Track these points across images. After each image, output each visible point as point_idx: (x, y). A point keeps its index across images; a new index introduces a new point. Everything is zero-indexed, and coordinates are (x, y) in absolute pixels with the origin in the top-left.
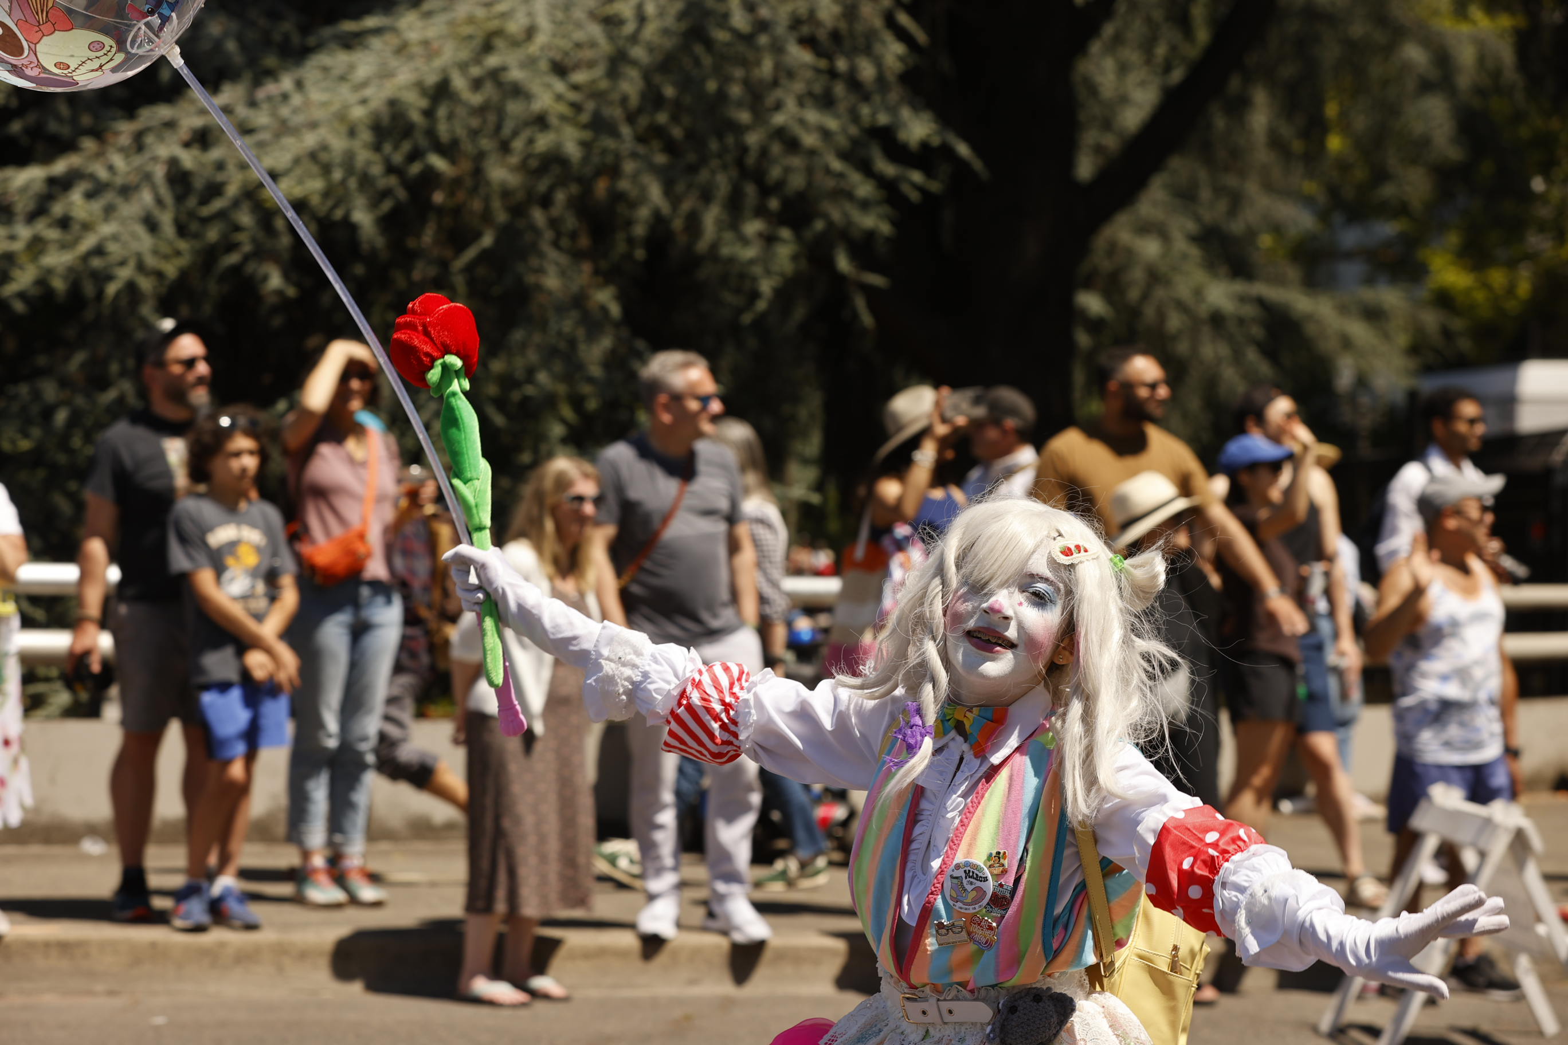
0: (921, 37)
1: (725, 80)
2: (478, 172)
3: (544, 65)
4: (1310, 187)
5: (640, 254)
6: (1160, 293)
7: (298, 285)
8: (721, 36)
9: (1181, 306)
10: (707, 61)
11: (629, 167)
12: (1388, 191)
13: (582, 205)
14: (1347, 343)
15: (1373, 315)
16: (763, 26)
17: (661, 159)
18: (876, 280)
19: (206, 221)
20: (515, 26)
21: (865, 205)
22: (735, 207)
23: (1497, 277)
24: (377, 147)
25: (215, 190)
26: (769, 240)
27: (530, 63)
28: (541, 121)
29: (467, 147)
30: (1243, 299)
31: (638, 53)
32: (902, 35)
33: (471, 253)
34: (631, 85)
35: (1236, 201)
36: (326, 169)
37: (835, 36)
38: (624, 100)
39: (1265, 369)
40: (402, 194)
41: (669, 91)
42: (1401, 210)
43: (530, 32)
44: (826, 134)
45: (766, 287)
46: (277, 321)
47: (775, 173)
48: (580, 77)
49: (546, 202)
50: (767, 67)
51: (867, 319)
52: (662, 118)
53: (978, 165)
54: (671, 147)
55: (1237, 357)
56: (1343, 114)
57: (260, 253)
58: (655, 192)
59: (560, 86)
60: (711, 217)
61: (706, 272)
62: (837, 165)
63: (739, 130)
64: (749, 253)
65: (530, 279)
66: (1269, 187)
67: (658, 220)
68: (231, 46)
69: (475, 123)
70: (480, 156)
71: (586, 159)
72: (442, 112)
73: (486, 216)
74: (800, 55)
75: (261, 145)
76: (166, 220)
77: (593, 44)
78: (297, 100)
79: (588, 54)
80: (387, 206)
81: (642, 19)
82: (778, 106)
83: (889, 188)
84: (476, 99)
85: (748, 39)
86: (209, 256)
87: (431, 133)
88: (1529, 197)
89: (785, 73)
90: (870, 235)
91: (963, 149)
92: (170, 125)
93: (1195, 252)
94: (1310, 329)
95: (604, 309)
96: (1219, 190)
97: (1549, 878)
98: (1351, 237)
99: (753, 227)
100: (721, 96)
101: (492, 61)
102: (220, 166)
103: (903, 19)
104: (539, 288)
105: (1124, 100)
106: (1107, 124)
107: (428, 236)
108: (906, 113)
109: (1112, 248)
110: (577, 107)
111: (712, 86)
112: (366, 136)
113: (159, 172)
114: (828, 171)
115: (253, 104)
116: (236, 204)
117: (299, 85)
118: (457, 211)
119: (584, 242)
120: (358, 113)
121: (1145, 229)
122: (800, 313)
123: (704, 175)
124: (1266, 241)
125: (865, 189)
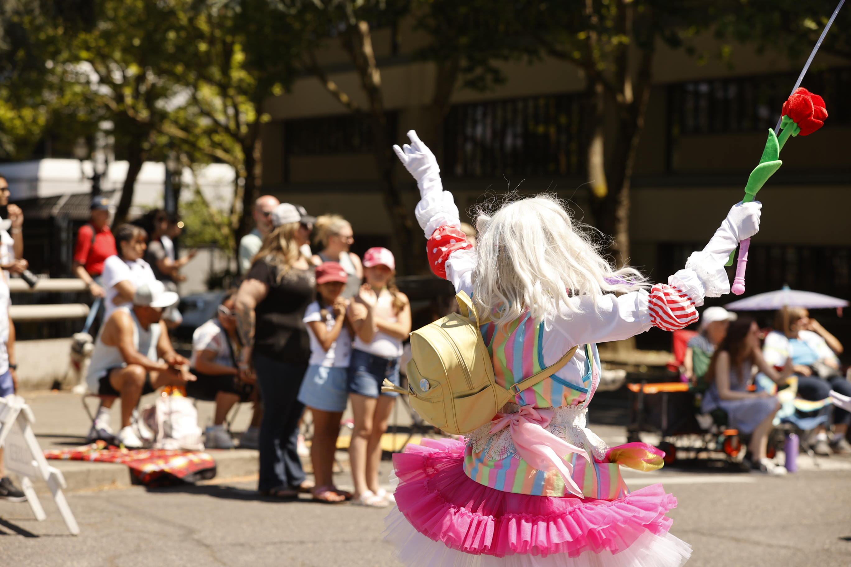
23: (27, 113)
88: (44, 71)
97: (37, 436)
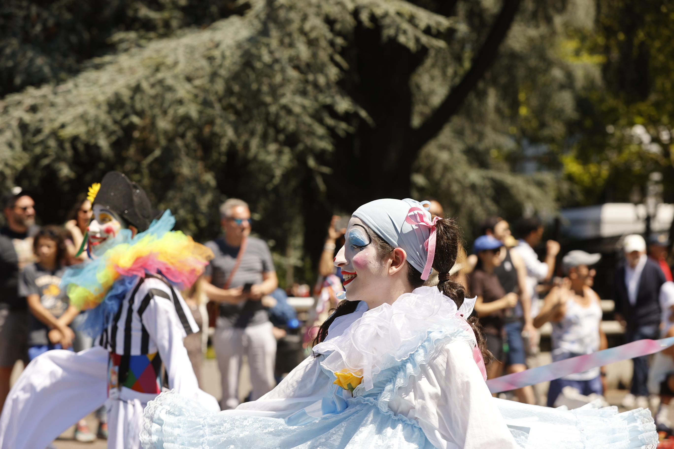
0: (345, 65)
1: (260, 83)
2: (153, 124)
3: (181, 77)
4: (513, 130)
5: (224, 159)
6: (449, 176)
7: (75, 172)
8: (258, 65)
9: (458, 181)
10: (252, 76)
11: (219, 121)
12: (546, 132)
13: (199, 138)
14: (529, 197)
15: (540, 185)
16: (276, 61)
17: (232, 117)
18: (326, 170)
19: (35, 145)
20: (169, 61)
21: (321, 138)
22: (265, 138)
23: (593, 168)
24: (109, 112)
25: (38, 131)
26: (279, 153)
27: (176, 77)
28: (180, 102)
29: (149, 113)
30: (484, 178)
31: (223, 72)
32: (337, 64)
33: (150, 159)
34: (220, 86)
35: (481, 136)
36: (87, 122)
37: (308, 65)
38: (216, 93)
39: (493, 208)
40: (120, 133)
41: (236, 88)
42: (551, 140)
43: (176, 64)
44: (304, 107)
45: (278, 172)
46: (66, 188)
47: (282, 124)
48: (198, 82)
49: (183, 136)
50: (278, 79)
51: (322, 186)
52: (233, 100)
53: (370, 120)
54: (237, 113)
55: (482, 203)
56: (527, 99)
57: (59, 159)
58: (230, 133)
59: (188, 86)
60: (255, 143)
61: (253, 167)
62: (308, 120)
63: (266, 105)
64: (271, 158)
65: (176, 169)
66: (495, 129)
67: (232, 145)
68: (46, 70)
69: (152, 102)
70: (154, 118)
71: (200, 118)
72: (138, 97)
73: (157, 143)
74: (293, 73)
75: (59, 112)
76: (17, 144)
77: (202, 68)
78: (75, 92)
79: (201, 73)
80: (114, 138)
81: (224, 57)
82: (283, 95)
83: (332, 131)
84: (152, 92)
85: (270, 66)
86: (36, 160)
87: (133, 107)
89: (286, 81)
90: (323, 152)
91: (363, 114)
92: (19, 103)
93: (463, 158)
94: (514, 191)
95: (208, 184)
96: (474, 131)
98: (531, 151)
99: (273, 147)
100: (259, 91)
101: (160, 76)
102: (41, 121)
103: (338, 58)
104: (179, 174)
105: (432, 92)
106: (425, 103)
107: (132, 151)
108: (338, 98)
109: (428, 156)
110: (196, 96)
111: (254, 86)
112: (104, 108)
113: (14, 124)
114: (304, 123)
115: (55, 93)
116: (48, 137)
117: (76, 86)
118: (144, 141)
119: (200, 153)
120: (101, 98)
121: (442, 147)
122: (293, 183)
123: (251, 125)
124: (494, 153)
125: (320, 130)
